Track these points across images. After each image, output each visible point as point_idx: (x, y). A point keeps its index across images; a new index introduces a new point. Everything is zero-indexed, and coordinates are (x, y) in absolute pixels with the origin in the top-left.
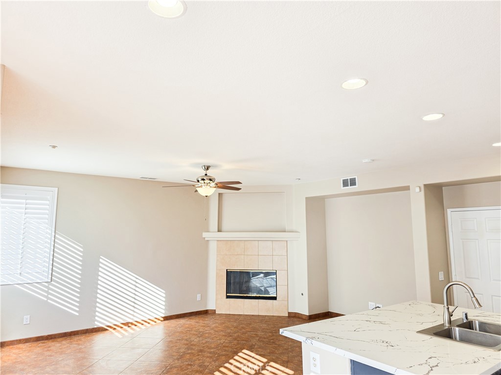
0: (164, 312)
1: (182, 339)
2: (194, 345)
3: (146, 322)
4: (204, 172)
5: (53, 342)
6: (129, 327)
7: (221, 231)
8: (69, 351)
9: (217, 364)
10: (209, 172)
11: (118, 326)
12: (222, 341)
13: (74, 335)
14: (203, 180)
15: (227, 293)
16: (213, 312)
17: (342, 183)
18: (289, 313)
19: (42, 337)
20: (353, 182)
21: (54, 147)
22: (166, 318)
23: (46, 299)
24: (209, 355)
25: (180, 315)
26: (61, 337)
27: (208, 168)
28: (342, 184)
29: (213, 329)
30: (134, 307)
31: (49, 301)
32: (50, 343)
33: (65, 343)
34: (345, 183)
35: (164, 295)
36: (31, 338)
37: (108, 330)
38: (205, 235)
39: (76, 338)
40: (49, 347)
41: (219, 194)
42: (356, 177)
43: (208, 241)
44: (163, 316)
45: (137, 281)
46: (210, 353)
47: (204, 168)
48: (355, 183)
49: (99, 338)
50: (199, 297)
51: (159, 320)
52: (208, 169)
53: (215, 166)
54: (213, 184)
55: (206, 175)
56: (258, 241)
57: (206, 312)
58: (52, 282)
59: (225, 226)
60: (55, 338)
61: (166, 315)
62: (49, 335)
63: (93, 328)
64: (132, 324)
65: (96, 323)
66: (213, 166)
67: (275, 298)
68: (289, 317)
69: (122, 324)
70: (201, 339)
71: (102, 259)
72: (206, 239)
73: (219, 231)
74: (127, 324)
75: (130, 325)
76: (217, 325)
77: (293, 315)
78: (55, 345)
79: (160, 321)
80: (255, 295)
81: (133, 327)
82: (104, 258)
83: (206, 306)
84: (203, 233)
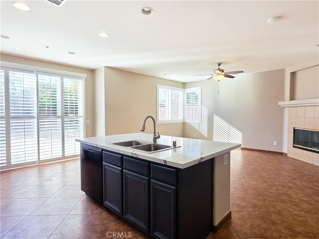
15: (293, 144)
16: (286, 155)
43: (283, 107)
45: (230, 127)
50: (275, 143)
55: (219, 69)
56: (315, 106)
57: (282, 154)
73: (290, 100)
80: (311, 149)
83: (282, 150)
84: (279, 102)
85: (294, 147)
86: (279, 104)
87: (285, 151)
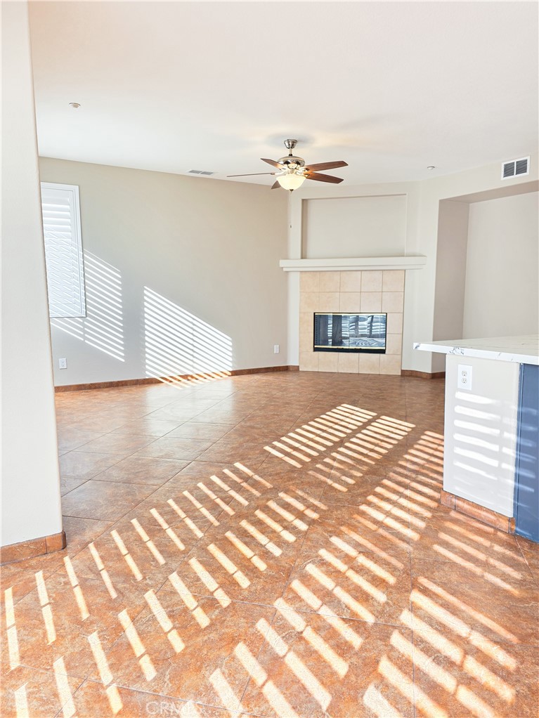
0: (231, 364)
1: (261, 393)
2: (278, 398)
3: (209, 376)
4: (287, 152)
5: (98, 391)
6: (188, 380)
7: (305, 258)
8: (121, 399)
9: (311, 414)
10: (295, 152)
11: (175, 379)
12: (313, 396)
13: (122, 385)
14: (287, 163)
15: (314, 345)
16: (296, 369)
17: (503, 170)
18: (402, 371)
19: (84, 385)
20: (522, 167)
21: (76, 105)
22: (235, 373)
23: (82, 339)
24: (298, 407)
25: (253, 370)
26: (107, 387)
27: (293, 144)
28: (503, 173)
29: (299, 384)
30: (192, 355)
31: (86, 341)
32: (94, 392)
33: (113, 393)
34: (508, 170)
35: (231, 344)
36: (70, 386)
37: (162, 382)
38: (283, 263)
39: (126, 389)
40: (96, 395)
41: (303, 200)
42: (528, 158)
43: (287, 272)
44: (231, 370)
45: (195, 322)
46: (300, 405)
47: (287, 144)
48: (526, 168)
49: (152, 391)
50: (276, 349)
51: (226, 374)
52: (293, 146)
53: (305, 141)
54: (301, 169)
55: (291, 155)
56: (362, 271)
57: (286, 369)
58: (88, 318)
59: (311, 250)
60: (100, 388)
61: (235, 369)
62: (92, 384)
63: (145, 379)
64: (192, 377)
65: (147, 372)
66: (301, 141)
67: (383, 352)
68: (402, 376)
69: (180, 376)
70: (285, 393)
71: (147, 290)
72: (285, 270)
73: (302, 258)
74: (185, 377)
75: (189, 378)
76: (303, 381)
77: (408, 374)
78: (103, 395)
79: (227, 376)
80: (353, 348)
81: (194, 380)
82: (149, 289)
83: (286, 360)
84: (280, 261)
85: (315, 350)
86: (281, 266)
87: (292, 361)
